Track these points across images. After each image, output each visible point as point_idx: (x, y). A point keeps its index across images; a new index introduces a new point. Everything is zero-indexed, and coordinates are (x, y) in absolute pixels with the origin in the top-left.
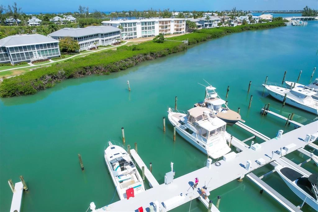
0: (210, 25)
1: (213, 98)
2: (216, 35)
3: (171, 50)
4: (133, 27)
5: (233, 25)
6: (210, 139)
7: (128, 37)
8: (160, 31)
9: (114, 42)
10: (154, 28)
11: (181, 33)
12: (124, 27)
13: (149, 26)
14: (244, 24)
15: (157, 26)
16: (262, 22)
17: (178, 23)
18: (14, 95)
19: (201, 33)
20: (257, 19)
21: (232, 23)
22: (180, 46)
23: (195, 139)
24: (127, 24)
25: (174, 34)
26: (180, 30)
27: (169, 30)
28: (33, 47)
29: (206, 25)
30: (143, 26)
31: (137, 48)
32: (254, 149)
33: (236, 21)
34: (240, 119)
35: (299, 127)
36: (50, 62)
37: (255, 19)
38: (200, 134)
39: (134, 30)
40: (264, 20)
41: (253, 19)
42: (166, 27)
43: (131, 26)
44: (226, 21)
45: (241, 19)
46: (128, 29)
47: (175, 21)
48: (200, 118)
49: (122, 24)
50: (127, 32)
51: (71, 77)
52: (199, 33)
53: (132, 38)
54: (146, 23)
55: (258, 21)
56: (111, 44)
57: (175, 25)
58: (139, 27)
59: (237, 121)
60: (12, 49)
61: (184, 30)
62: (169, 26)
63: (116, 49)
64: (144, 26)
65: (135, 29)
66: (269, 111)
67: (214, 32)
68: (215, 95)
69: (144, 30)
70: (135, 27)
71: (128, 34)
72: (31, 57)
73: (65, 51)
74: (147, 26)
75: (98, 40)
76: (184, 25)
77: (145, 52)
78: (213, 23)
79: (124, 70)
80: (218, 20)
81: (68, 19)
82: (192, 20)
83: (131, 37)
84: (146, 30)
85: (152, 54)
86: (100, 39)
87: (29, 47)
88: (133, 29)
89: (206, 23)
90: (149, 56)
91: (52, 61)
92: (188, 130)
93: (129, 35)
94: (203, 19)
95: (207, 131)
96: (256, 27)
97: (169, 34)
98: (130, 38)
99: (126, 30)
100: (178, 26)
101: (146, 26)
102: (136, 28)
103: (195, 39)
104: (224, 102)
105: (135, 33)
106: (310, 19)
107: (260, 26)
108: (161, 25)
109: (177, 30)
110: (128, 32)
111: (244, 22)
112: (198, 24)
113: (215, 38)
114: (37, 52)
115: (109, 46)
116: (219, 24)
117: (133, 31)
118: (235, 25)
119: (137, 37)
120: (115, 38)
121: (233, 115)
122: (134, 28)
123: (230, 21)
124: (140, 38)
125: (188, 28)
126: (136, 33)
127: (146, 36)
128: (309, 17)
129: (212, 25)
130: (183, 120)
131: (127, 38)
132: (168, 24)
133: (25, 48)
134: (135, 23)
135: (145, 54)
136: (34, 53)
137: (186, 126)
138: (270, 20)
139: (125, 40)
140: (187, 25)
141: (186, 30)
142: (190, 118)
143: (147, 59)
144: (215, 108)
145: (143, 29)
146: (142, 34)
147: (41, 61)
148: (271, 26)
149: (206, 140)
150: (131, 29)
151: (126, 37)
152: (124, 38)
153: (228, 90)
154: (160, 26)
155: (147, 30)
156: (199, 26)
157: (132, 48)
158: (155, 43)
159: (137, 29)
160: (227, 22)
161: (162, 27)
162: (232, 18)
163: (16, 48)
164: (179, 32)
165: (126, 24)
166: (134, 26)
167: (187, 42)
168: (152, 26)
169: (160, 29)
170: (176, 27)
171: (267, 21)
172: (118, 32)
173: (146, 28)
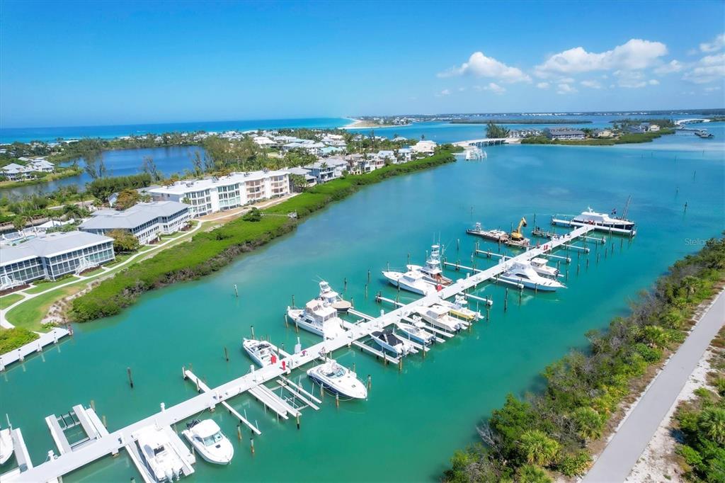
0: (330, 175)
1: (327, 292)
2: (339, 196)
3: (274, 232)
4: (205, 196)
5: (368, 168)
6: (325, 324)
7: (199, 213)
8: (248, 196)
9: (182, 226)
10: (238, 193)
11: (282, 195)
12: (191, 199)
13: (231, 191)
14: (387, 165)
15: (243, 190)
16: (418, 158)
17: (276, 179)
18: (96, 317)
19: (316, 193)
20: (408, 153)
21: (367, 166)
22: (285, 225)
23: (313, 326)
24: (196, 194)
25: (271, 198)
26: (281, 190)
27: (263, 192)
28: (80, 252)
29: (323, 176)
30: (221, 193)
31: (223, 234)
32: (360, 326)
33: (373, 161)
34: (350, 306)
35: (401, 306)
36: (104, 270)
37: (404, 154)
38: (317, 321)
39: (207, 201)
40: (420, 154)
41: (401, 155)
42: (258, 189)
43: (203, 195)
44: (356, 164)
45: (382, 156)
46: (199, 200)
47: (271, 178)
48: (316, 309)
49: (187, 194)
50: (196, 206)
51: (151, 288)
52: (312, 193)
53: (205, 214)
54: (225, 188)
55: (409, 156)
56: (176, 230)
57: (272, 184)
58: (214, 195)
59: (348, 309)
60: (53, 259)
61: (288, 190)
62: (263, 186)
63: (190, 239)
64: (223, 193)
65: (208, 199)
66: (381, 298)
67: (336, 191)
68: (328, 289)
69: (224, 199)
70: (208, 196)
71: (198, 209)
72: (77, 266)
73: (120, 250)
74: (228, 192)
75: (159, 227)
76: (286, 181)
77: (238, 241)
78: (335, 170)
79: (218, 270)
80: (342, 165)
81: (37, 166)
82: (299, 170)
83: (203, 212)
84: (226, 199)
85: (248, 242)
86: (160, 225)
87: (75, 253)
88: (205, 200)
89: (323, 173)
90: (244, 247)
91: (108, 269)
92: (307, 321)
93: (200, 210)
94: (317, 165)
95: (322, 317)
96: (406, 168)
97: (264, 200)
98: (201, 215)
99: (195, 202)
100: (276, 185)
101: (225, 192)
102: (210, 197)
103: (306, 207)
104: (337, 294)
105: (210, 206)
106: (497, 143)
107: (413, 167)
108: (249, 187)
109: (276, 191)
110: (198, 206)
111: (387, 161)
112: (308, 177)
113: (338, 200)
114: (84, 259)
115: (174, 233)
116: (344, 172)
117: (206, 203)
118: (373, 168)
119: (213, 211)
120: (182, 219)
121: (345, 304)
123: (363, 163)
124: (218, 212)
125: (294, 185)
126: (210, 204)
127: (226, 208)
128: (495, 140)
129: (333, 175)
130: (302, 313)
131: (197, 215)
132: (261, 184)
133: (69, 254)
134: (208, 190)
135: (239, 245)
136: (80, 260)
137: (305, 318)
138: (431, 153)
139: (194, 218)
140: (291, 181)
141: (290, 189)
142: (309, 311)
143: (242, 251)
144: (330, 300)
145: (220, 197)
146: (221, 205)
147: (92, 270)
148: (430, 164)
149: (322, 325)
150: (203, 201)
151: (195, 213)
152: (193, 216)
153: (346, 283)
154: (248, 190)
155: (228, 199)
156: (312, 181)
157: (216, 234)
158: (247, 222)
159: (212, 198)
160: (357, 167)
161: (252, 190)
162: (365, 157)
163: (59, 257)
164: (280, 193)
165: (193, 193)
167: (295, 215)
168: (235, 190)
169: (249, 193)
170: (273, 188)
171: (425, 154)
172: (186, 210)
173: (226, 195)
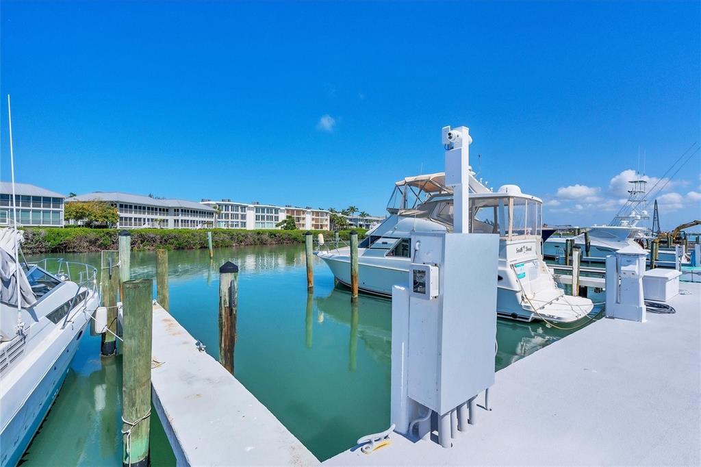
4: (240, 213)
10: (277, 217)
12: (224, 212)
13: (270, 214)
17: (317, 215)
24: (230, 207)
26: (322, 227)
27: (303, 224)
29: (361, 225)
30: (258, 214)
39: (242, 218)
42: (298, 220)
46: (230, 215)
47: (313, 212)
49: (219, 206)
50: (228, 220)
54: (263, 209)
57: (313, 219)
58: (251, 215)
61: (328, 228)
62: (304, 219)
64: (260, 214)
65: (244, 217)
69: (259, 219)
70: (243, 213)
71: (230, 223)
74: (266, 214)
75: (167, 220)
76: (326, 220)
84: (263, 221)
86: (171, 218)
88: (240, 216)
89: (361, 223)
93: (232, 225)
94: (356, 215)
99: (227, 216)
100: (317, 220)
101: (263, 214)
102: (245, 215)
108: (289, 215)
109: (316, 226)
110: (230, 220)
112: (348, 222)
117: (240, 220)
122: (242, 215)
125: (335, 226)
126: (245, 223)
132: (302, 216)
134: (245, 207)
140: (332, 220)
141: (330, 228)
145: (257, 218)
146: (257, 226)
150: (237, 217)
151: (225, 227)
155: (266, 221)
159: (247, 217)
164: (320, 229)
165: (226, 206)
166: (242, 211)
168: (274, 214)
170: (314, 223)
173: (263, 218)
